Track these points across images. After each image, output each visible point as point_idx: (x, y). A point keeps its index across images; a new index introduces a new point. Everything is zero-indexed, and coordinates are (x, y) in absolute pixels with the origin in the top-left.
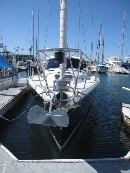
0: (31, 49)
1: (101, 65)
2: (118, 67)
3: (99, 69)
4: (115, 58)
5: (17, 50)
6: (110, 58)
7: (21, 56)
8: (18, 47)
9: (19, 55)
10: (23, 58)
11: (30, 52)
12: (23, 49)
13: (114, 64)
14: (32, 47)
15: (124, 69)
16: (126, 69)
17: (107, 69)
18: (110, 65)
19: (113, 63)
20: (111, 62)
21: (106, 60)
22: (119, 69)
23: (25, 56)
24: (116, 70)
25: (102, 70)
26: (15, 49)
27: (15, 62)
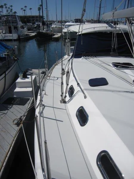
0: (39, 8)
5: (24, 10)
7: (30, 17)
8: (26, 7)
9: (28, 16)
10: (31, 19)
11: (39, 12)
12: (31, 9)
14: (41, 5)
23: (33, 17)
26: (22, 9)
27: (21, 28)
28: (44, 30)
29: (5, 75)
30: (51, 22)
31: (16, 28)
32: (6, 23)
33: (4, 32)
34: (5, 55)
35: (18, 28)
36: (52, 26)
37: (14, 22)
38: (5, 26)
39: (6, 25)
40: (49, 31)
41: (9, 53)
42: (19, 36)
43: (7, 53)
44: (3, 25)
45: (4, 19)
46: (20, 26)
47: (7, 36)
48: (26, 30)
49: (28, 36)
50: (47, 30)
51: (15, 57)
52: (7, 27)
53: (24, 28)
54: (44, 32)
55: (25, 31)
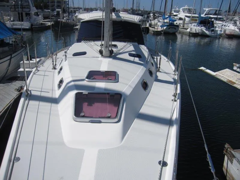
1: (168, 21)
2: (193, 24)
3: (165, 28)
4: (188, 9)
6: (181, 9)
7: (48, 1)
10: (50, 4)
13: (187, 19)
15: (204, 29)
16: (206, 28)
17: (176, 27)
18: (180, 19)
19: (186, 16)
20: (182, 15)
21: (175, 11)
22: (195, 28)
23: (53, 2)
24: (191, 29)
25: (169, 29)
27: (35, 15)
28: (63, 19)
29: (11, 58)
30: (76, 9)
31: (28, 14)
32: (15, 8)
33: (12, 19)
34: (12, 41)
35: (31, 15)
36: (75, 14)
37: (26, 6)
38: (13, 11)
39: (15, 11)
40: (70, 21)
41: (17, 40)
42: (32, 25)
43: (14, 40)
44: (12, 10)
45: (12, 3)
46: (33, 13)
47: (16, 25)
48: (41, 18)
49: (43, 25)
50: (67, 19)
51: (23, 44)
52: (17, 13)
53: (38, 15)
54: (63, 21)
55: (40, 20)
